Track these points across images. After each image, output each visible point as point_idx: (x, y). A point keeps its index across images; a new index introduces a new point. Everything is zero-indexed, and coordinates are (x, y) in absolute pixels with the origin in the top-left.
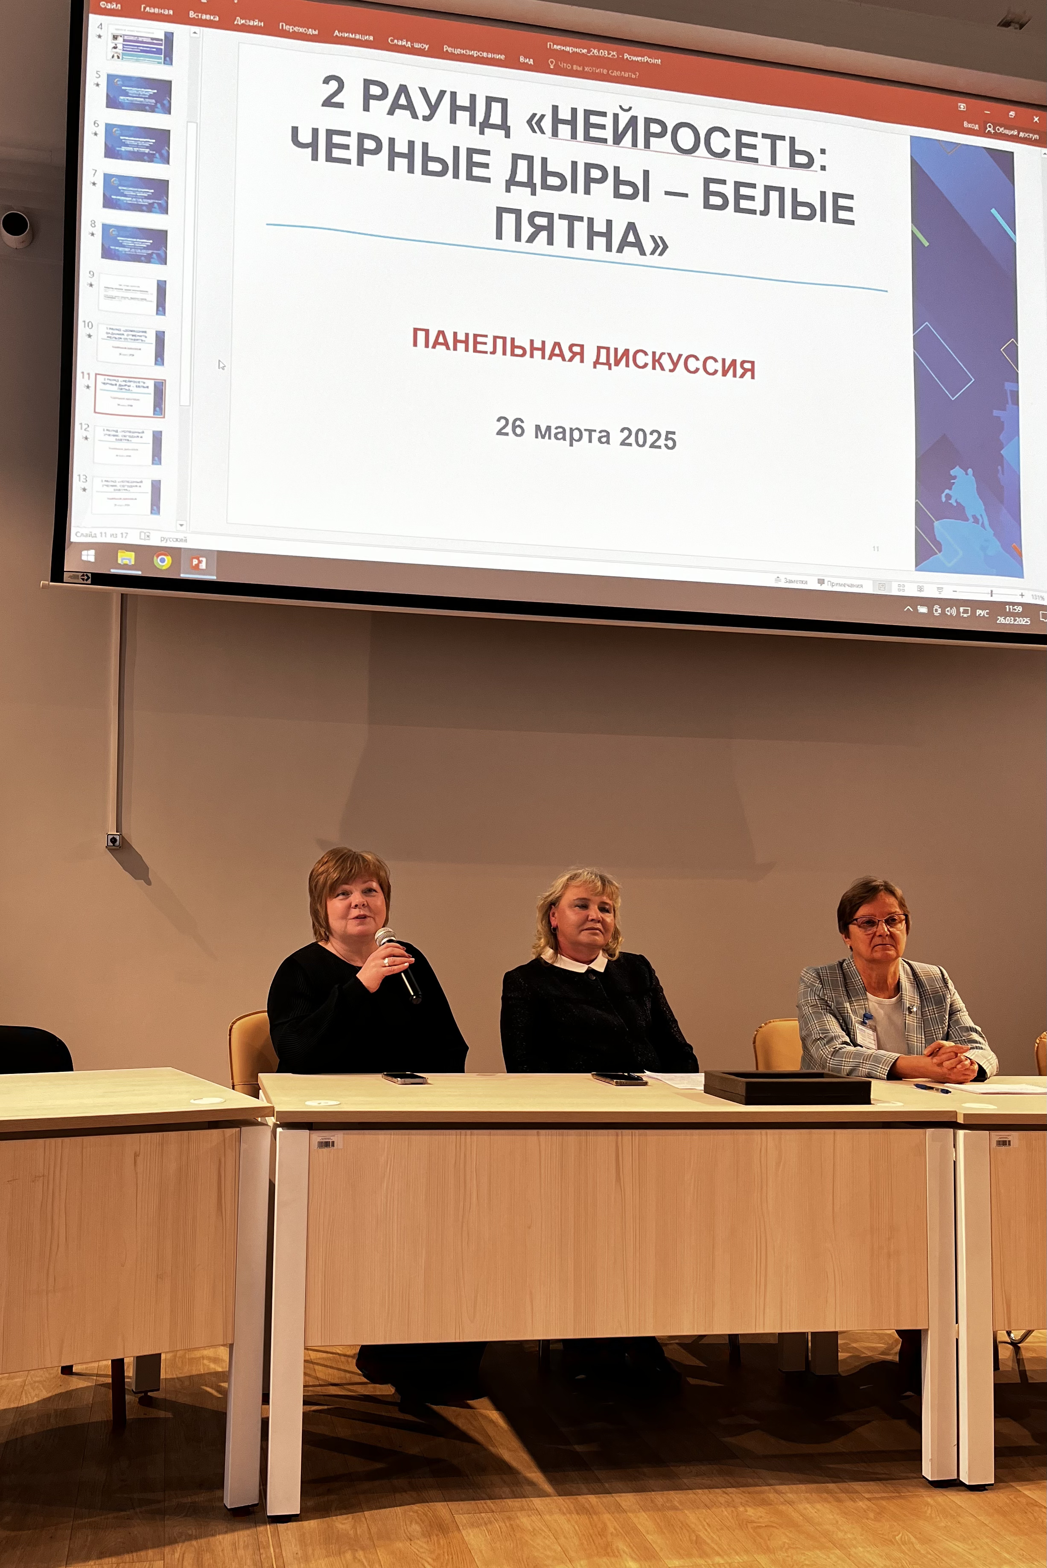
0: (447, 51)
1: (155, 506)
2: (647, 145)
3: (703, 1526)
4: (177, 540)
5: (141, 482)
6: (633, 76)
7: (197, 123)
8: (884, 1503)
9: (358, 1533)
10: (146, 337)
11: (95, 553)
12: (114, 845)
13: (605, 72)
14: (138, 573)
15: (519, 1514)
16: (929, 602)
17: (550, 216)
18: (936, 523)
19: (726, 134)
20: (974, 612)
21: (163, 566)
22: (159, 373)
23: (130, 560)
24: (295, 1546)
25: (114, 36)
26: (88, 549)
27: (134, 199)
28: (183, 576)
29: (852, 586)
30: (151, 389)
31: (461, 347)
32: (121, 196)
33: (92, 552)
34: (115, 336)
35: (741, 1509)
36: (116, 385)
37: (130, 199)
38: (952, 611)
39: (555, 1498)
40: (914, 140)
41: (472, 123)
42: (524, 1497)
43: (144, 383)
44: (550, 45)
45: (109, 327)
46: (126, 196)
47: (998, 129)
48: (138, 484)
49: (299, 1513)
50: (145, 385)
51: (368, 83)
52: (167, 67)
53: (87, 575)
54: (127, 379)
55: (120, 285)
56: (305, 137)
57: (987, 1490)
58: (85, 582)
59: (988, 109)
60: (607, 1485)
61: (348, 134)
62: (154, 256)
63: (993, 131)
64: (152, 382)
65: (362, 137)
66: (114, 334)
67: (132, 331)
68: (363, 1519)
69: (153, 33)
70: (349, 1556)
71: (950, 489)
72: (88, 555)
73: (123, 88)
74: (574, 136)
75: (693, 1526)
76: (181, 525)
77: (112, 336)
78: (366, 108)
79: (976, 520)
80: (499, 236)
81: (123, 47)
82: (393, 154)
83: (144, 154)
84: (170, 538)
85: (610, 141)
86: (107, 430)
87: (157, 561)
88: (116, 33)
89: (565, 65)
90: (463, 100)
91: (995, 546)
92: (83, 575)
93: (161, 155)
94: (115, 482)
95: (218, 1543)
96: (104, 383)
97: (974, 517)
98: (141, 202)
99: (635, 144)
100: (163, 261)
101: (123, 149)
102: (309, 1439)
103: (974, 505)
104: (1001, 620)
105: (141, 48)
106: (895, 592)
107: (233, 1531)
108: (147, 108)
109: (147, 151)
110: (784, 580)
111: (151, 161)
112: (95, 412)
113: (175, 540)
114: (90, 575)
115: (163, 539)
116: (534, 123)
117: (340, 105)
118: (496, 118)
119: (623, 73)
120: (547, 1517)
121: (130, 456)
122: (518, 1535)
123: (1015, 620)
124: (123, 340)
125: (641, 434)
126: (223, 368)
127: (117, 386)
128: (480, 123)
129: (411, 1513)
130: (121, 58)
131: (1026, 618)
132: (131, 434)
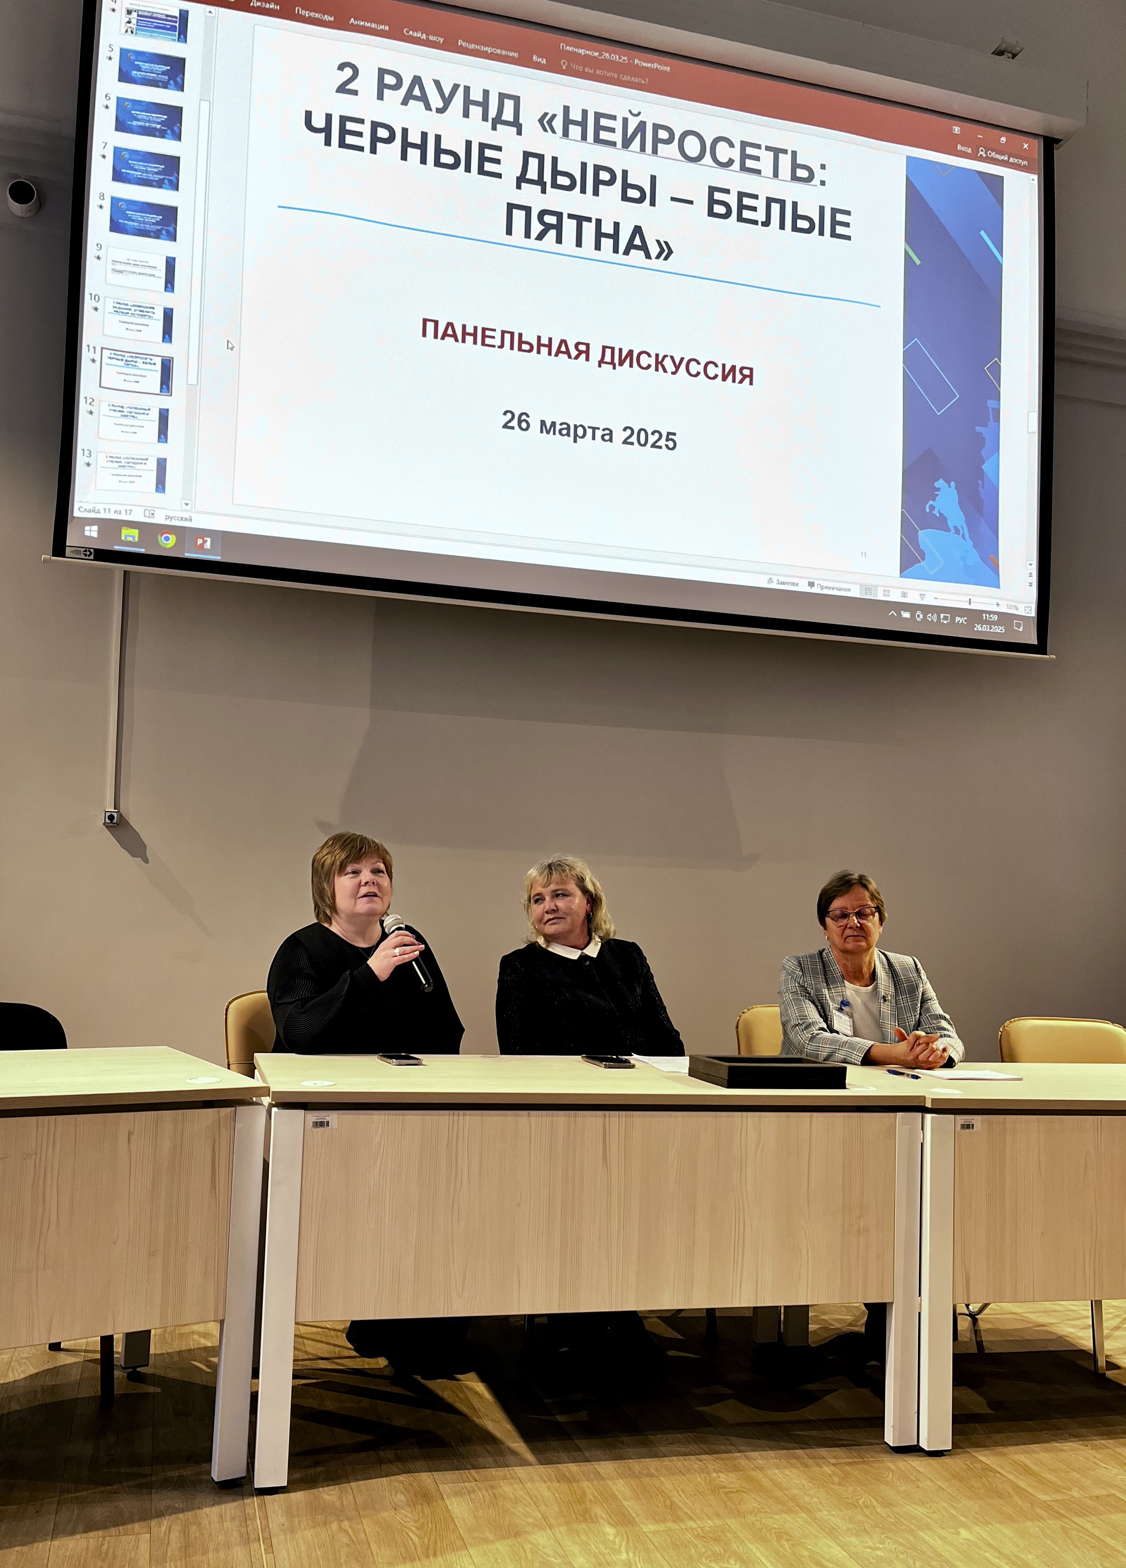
0: (461, 45)
1: (161, 484)
2: (655, 151)
3: (678, 1492)
4: (182, 519)
5: (147, 459)
6: (643, 82)
7: (210, 102)
8: (847, 1468)
9: (344, 1503)
10: (154, 313)
11: (99, 528)
12: (111, 822)
13: (616, 76)
14: (142, 550)
15: (501, 1483)
16: (912, 608)
17: (559, 215)
18: (920, 532)
19: (731, 145)
20: (953, 619)
21: (168, 545)
22: (167, 350)
23: (134, 537)
24: (282, 1516)
25: (128, 11)
26: (91, 525)
27: (144, 174)
28: (187, 555)
29: (839, 589)
30: (159, 367)
31: (469, 339)
32: (131, 170)
33: (95, 528)
34: (121, 310)
35: (715, 1475)
36: (122, 360)
37: (141, 173)
38: (932, 617)
39: (537, 1467)
40: (911, 161)
41: (485, 118)
42: (507, 1466)
43: (151, 360)
44: (563, 46)
45: (116, 301)
46: (136, 170)
47: (990, 154)
48: (144, 462)
49: (286, 1485)
50: (152, 362)
51: (382, 72)
52: (181, 45)
53: (89, 551)
54: (134, 355)
55: (128, 260)
56: (319, 122)
57: (944, 1455)
58: (87, 557)
59: (981, 133)
60: (587, 1454)
61: (361, 121)
62: (164, 232)
63: (984, 155)
64: (160, 359)
65: (375, 125)
66: (121, 309)
67: (139, 306)
68: (350, 1490)
69: (167, 10)
70: (334, 1526)
71: (934, 500)
72: (91, 531)
73: (136, 63)
74: (584, 137)
75: (668, 1492)
76: (187, 504)
77: (119, 310)
78: (380, 97)
79: (957, 531)
80: (509, 232)
81: (137, 23)
82: (406, 145)
83: (156, 129)
84: (174, 517)
85: (619, 144)
86: (113, 405)
87: (161, 539)
88: (131, 7)
89: (577, 66)
90: (476, 95)
91: (974, 556)
92: (86, 551)
93: (173, 132)
94: (120, 458)
95: (204, 1516)
96: (110, 358)
97: (955, 527)
98: (151, 177)
99: (643, 149)
100: (173, 237)
101: (134, 123)
102: (297, 1411)
103: (956, 517)
104: (978, 628)
105: (156, 24)
106: (880, 597)
107: (219, 1503)
108: (160, 84)
109: (159, 126)
110: (775, 582)
111: (163, 137)
112: (100, 386)
113: (179, 519)
114: (92, 551)
115: (167, 517)
116: (547, 122)
117: (355, 93)
118: (508, 115)
119: (633, 78)
120: (529, 1485)
121: (136, 433)
122: (500, 1503)
123: (991, 628)
124: (130, 315)
125: (643, 433)
126: (232, 349)
127: (124, 362)
128: (493, 119)
129: (397, 1484)
130: (134, 32)
131: (1001, 626)
132: (137, 411)
